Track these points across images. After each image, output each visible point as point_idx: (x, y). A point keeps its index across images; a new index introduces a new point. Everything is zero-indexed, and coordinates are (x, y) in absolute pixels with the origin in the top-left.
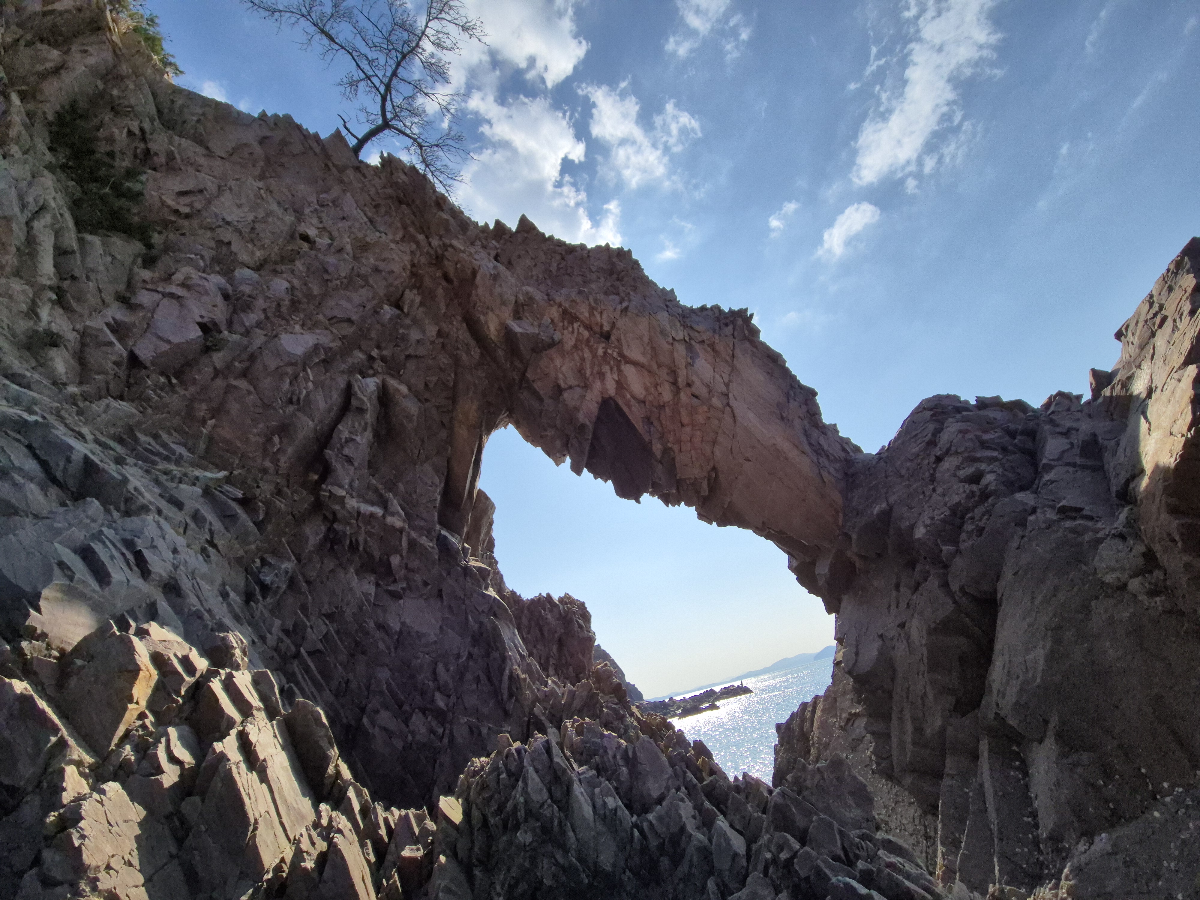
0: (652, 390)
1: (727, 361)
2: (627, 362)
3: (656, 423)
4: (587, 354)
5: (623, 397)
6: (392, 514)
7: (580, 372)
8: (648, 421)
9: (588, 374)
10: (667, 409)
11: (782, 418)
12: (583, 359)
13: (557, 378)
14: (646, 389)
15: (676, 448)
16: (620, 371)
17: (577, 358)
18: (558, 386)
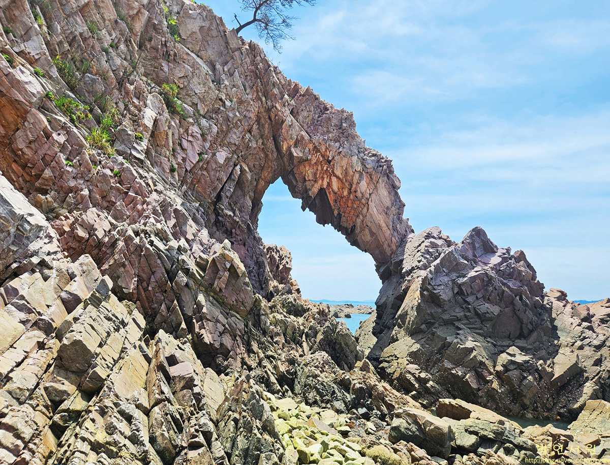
0: (341, 190)
1: (374, 184)
2: (334, 176)
3: (338, 203)
4: (319, 168)
5: (329, 189)
6: (236, 216)
7: (315, 174)
8: (336, 201)
9: (318, 176)
10: (344, 199)
11: (386, 213)
12: (317, 170)
13: (305, 175)
14: (338, 189)
15: (343, 214)
16: (330, 178)
17: (315, 168)
18: (305, 178)
